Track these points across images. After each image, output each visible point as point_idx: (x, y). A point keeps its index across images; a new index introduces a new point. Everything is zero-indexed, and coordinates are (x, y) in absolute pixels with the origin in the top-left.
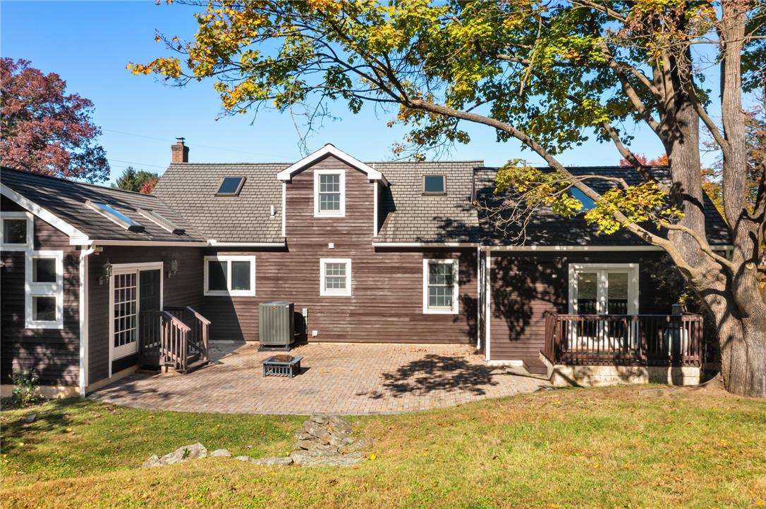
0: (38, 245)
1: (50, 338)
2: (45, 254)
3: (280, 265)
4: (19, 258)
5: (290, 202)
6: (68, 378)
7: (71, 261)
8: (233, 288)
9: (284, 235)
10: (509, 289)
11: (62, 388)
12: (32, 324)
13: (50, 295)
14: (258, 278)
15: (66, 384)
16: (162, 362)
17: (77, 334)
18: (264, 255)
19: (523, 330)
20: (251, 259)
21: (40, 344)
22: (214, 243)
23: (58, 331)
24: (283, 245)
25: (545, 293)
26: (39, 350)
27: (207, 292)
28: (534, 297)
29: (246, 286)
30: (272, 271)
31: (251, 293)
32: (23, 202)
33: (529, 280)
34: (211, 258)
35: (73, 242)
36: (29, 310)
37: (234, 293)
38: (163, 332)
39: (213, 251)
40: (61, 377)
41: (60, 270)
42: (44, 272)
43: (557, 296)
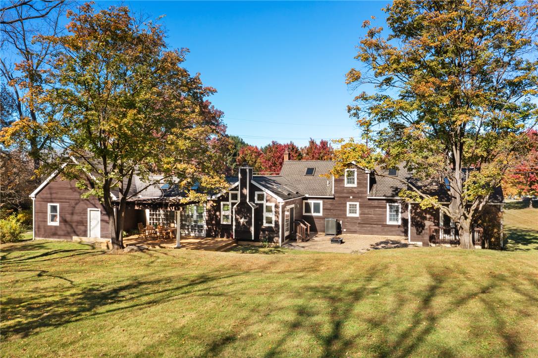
0: (267, 201)
1: (269, 229)
2: (268, 204)
3: (332, 204)
4: (262, 205)
5: (336, 180)
6: (275, 241)
7: (276, 206)
8: (314, 212)
9: (333, 193)
10: (417, 216)
11: (273, 244)
12: (265, 225)
13: (270, 216)
14: (323, 209)
15: (274, 242)
16: (297, 238)
17: (279, 229)
18: (326, 200)
19: (422, 231)
20: (321, 202)
21: (267, 231)
22: (307, 196)
23: (272, 227)
24: (333, 197)
25: (430, 218)
26: (266, 232)
27: (304, 214)
28: (426, 220)
29: (319, 212)
30: (329, 206)
31: (321, 214)
32: (263, 189)
33: (424, 214)
34: (306, 201)
35: (278, 201)
36: (264, 221)
37: (314, 214)
38: (298, 228)
39: (306, 199)
40: (273, 240)
41: (273, 209)
42: (269, 210)
43: (435, 219)
